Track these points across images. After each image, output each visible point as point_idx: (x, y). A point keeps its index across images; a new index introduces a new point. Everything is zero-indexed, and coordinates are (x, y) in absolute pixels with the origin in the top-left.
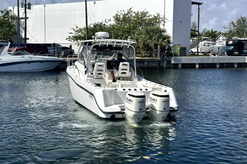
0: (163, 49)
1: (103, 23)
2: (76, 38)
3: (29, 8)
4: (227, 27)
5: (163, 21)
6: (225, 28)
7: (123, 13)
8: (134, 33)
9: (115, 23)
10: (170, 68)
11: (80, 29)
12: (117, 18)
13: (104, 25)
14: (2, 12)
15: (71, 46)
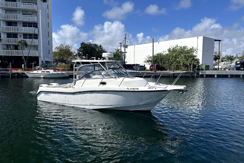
0: (194, 66)
1: (162, 53)
2: (148, 61)
3: (127, 47)
4: (241, 53)
5: (196, 51)
6: (240, 54)
7: (173, 47)
8: (178, 58)
9: (168, 53)
10: (198, 77)
11: (151, 57)
12: (169, 50)
13: (162, 54)
14: (116, 50)
15: (144, 65)
